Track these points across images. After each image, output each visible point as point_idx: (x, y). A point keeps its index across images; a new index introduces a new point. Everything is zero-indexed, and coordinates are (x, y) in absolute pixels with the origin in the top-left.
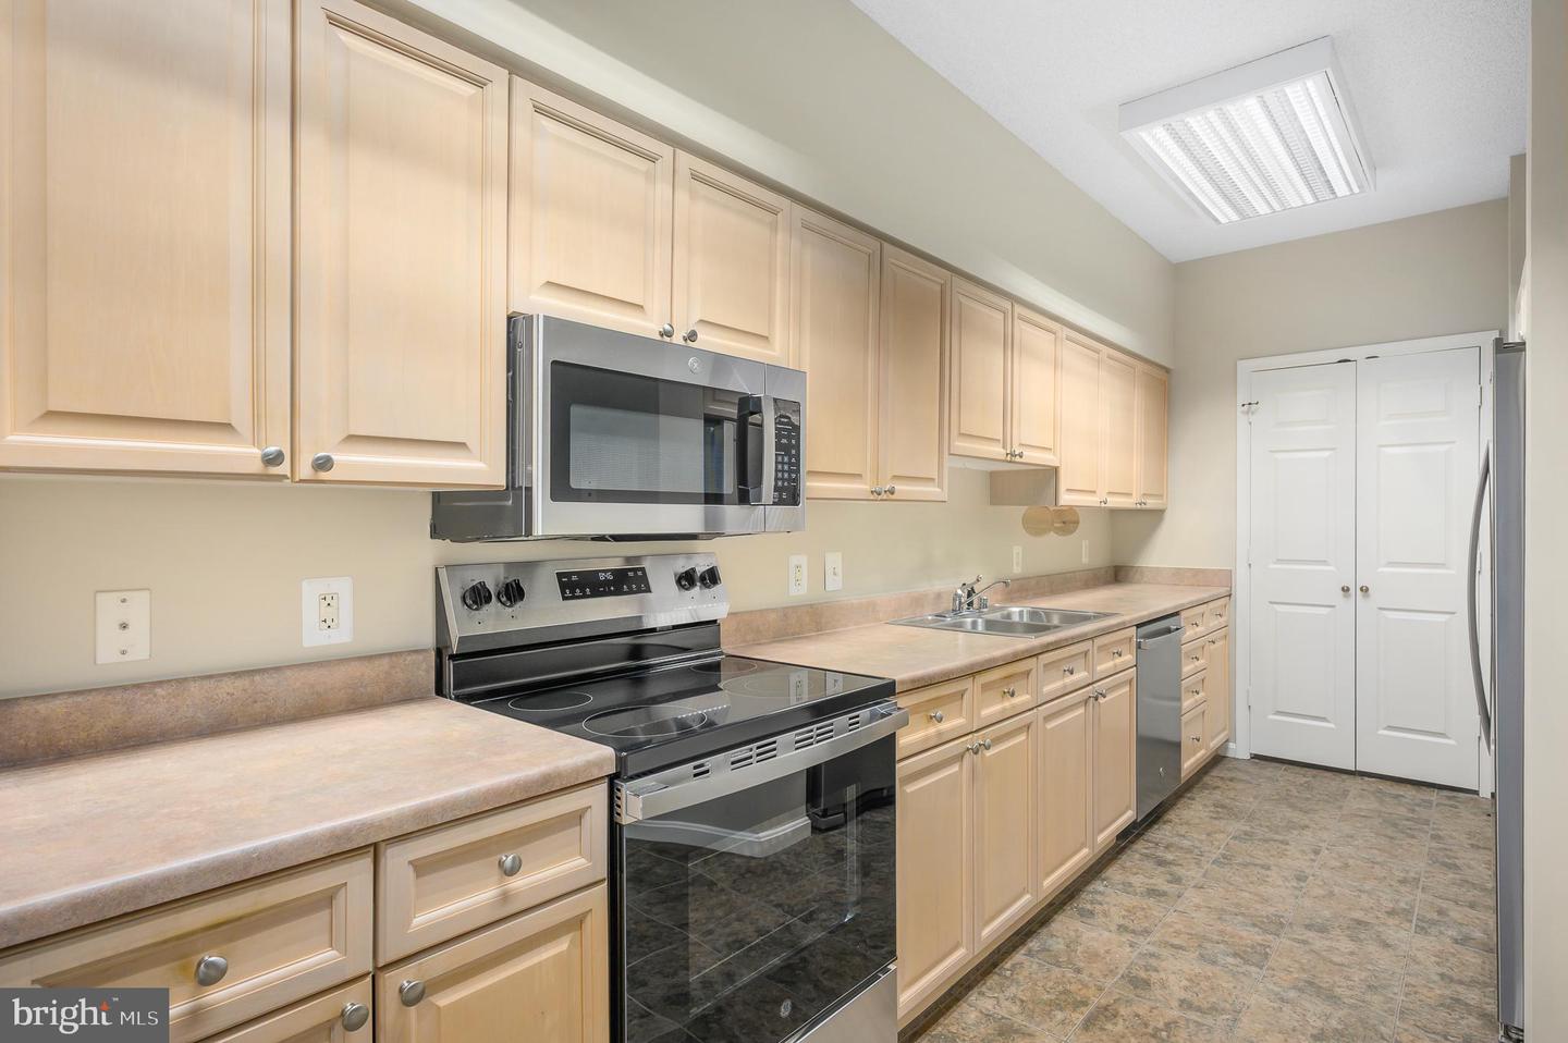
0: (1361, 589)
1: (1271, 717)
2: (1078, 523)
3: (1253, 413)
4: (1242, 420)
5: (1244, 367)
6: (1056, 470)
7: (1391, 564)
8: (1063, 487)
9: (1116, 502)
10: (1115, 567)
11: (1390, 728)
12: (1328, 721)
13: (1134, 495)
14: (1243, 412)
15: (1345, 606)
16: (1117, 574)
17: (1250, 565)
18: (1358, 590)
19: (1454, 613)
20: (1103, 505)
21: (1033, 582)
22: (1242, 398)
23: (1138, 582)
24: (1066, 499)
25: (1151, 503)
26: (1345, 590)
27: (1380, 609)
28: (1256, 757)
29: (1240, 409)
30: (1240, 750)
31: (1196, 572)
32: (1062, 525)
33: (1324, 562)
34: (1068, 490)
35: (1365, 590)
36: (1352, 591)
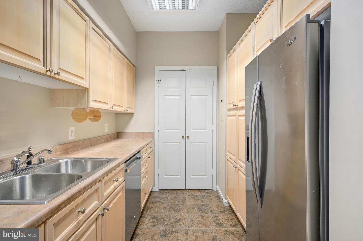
0: (187, 137)
1: (164, 177)
2: (100, 116)
3: (159, 83)
4: (156, 85)
5: (157, 68)
6: (87, 90)
7: (194, 129)
8: (91, 98)
9: (116, 109)
10: (118, 133)
11: (193, 175)
12: (179, 176)
13: (124, 107)
14: (157, 83)
15: (183, 141)
16: (118, 136)
17: (159, 131)
18: (186, 137)
19: (207, 142)
20: (111, 109)
21: (81, 143)
22: (156, 78)
23: (126, 138)
24: (92, 105)
25: (130, 111)
26: (183, 137)
27: (191, 142)
28: (160, 190)
29: (156, 82)
30: (156, 189)
31: (143, 133)
32: (94, 117)
33: (178, 129)
34: (94, 100)
35: (188, 137)
36: (185, 137)
